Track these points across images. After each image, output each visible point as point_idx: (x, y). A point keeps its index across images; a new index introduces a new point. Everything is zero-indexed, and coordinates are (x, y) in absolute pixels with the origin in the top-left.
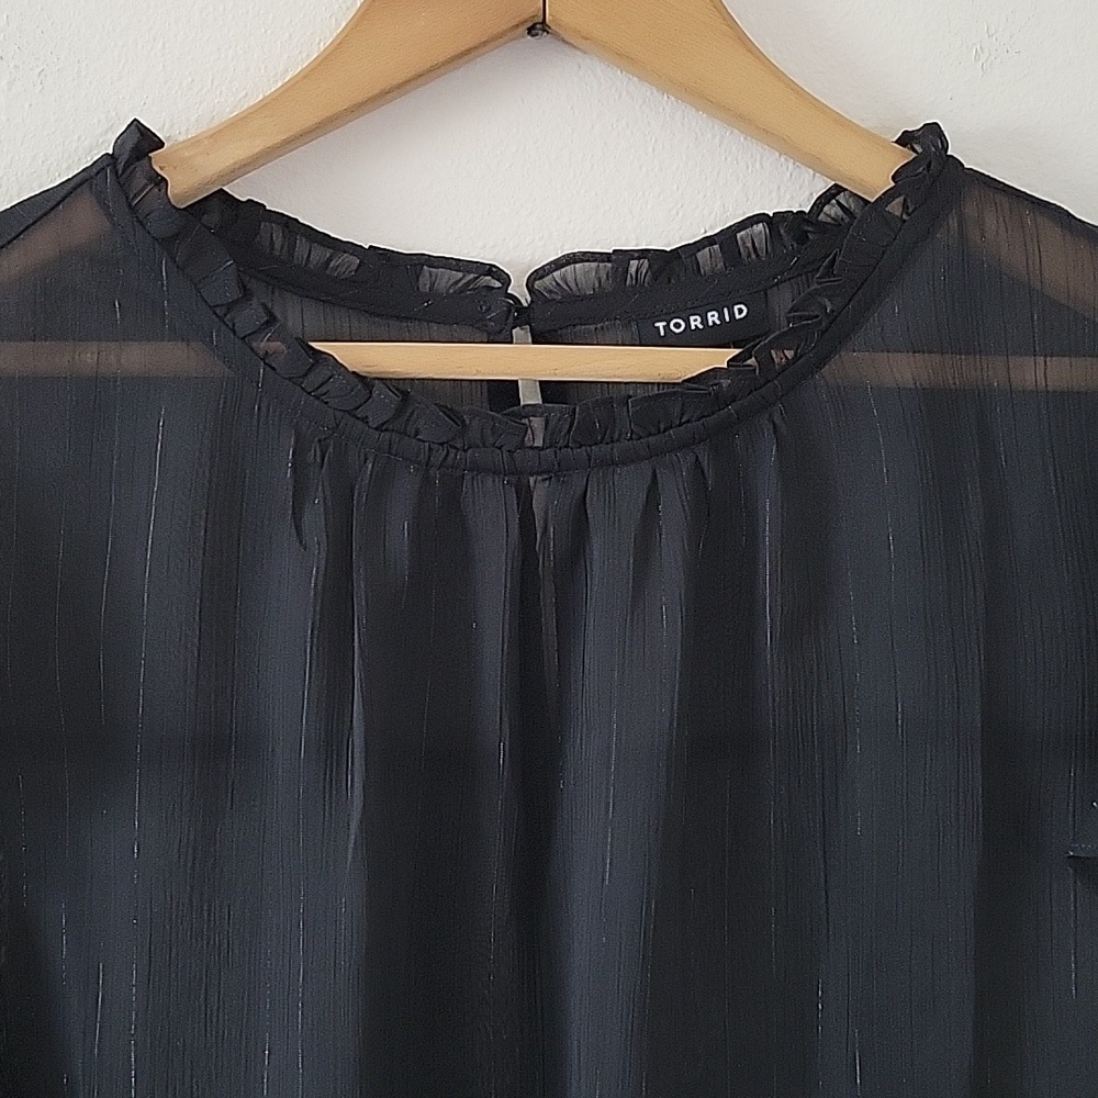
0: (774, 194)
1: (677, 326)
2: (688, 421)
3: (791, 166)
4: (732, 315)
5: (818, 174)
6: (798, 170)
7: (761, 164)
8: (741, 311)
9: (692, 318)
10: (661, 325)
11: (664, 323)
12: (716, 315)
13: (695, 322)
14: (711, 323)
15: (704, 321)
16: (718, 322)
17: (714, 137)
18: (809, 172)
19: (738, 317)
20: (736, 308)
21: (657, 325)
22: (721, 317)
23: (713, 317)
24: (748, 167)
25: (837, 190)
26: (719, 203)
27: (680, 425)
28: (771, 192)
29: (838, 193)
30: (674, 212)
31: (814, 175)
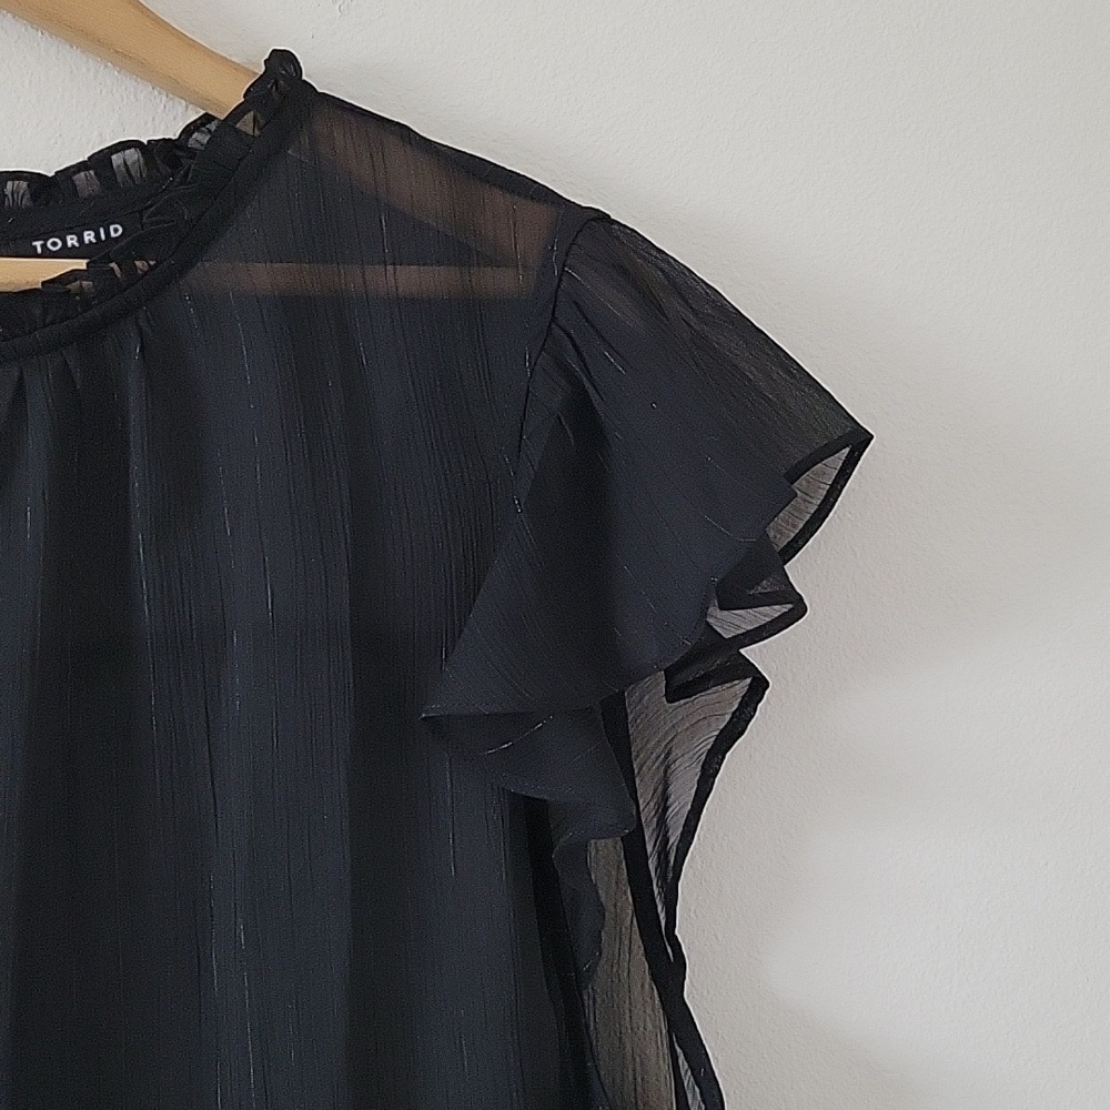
0: (149, 124)
1: (54, 244)
2: (53, 323)
3: (164, 98)
4: (107, 233)
5: (191, 106)
6: (171, 103)
7: (135, 96)
8: (116, 230)
9: (69, 238)
10: (38, 244)
11: (41, 242)
12: (93, 234)
13: (72, 241)
14: (87, 241)
15: (81, 239)
16: (94, 241)
17: (88, 70)
18: (180, 103)
19: (113, 235)
20: (112, 228)
21: (34, 243)
22: (97, 236)
23: (89, 236)
24: (123, 100)
25: (207, 118)
26: (96, 133)
27: (45, 326)
28: (146, 123)
29: (210, 122)
30: (52, 141)
31: (187, 106)
